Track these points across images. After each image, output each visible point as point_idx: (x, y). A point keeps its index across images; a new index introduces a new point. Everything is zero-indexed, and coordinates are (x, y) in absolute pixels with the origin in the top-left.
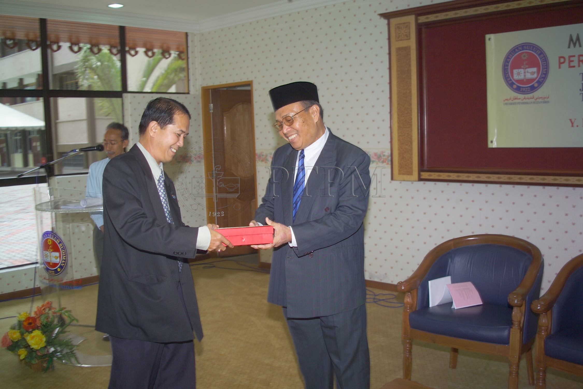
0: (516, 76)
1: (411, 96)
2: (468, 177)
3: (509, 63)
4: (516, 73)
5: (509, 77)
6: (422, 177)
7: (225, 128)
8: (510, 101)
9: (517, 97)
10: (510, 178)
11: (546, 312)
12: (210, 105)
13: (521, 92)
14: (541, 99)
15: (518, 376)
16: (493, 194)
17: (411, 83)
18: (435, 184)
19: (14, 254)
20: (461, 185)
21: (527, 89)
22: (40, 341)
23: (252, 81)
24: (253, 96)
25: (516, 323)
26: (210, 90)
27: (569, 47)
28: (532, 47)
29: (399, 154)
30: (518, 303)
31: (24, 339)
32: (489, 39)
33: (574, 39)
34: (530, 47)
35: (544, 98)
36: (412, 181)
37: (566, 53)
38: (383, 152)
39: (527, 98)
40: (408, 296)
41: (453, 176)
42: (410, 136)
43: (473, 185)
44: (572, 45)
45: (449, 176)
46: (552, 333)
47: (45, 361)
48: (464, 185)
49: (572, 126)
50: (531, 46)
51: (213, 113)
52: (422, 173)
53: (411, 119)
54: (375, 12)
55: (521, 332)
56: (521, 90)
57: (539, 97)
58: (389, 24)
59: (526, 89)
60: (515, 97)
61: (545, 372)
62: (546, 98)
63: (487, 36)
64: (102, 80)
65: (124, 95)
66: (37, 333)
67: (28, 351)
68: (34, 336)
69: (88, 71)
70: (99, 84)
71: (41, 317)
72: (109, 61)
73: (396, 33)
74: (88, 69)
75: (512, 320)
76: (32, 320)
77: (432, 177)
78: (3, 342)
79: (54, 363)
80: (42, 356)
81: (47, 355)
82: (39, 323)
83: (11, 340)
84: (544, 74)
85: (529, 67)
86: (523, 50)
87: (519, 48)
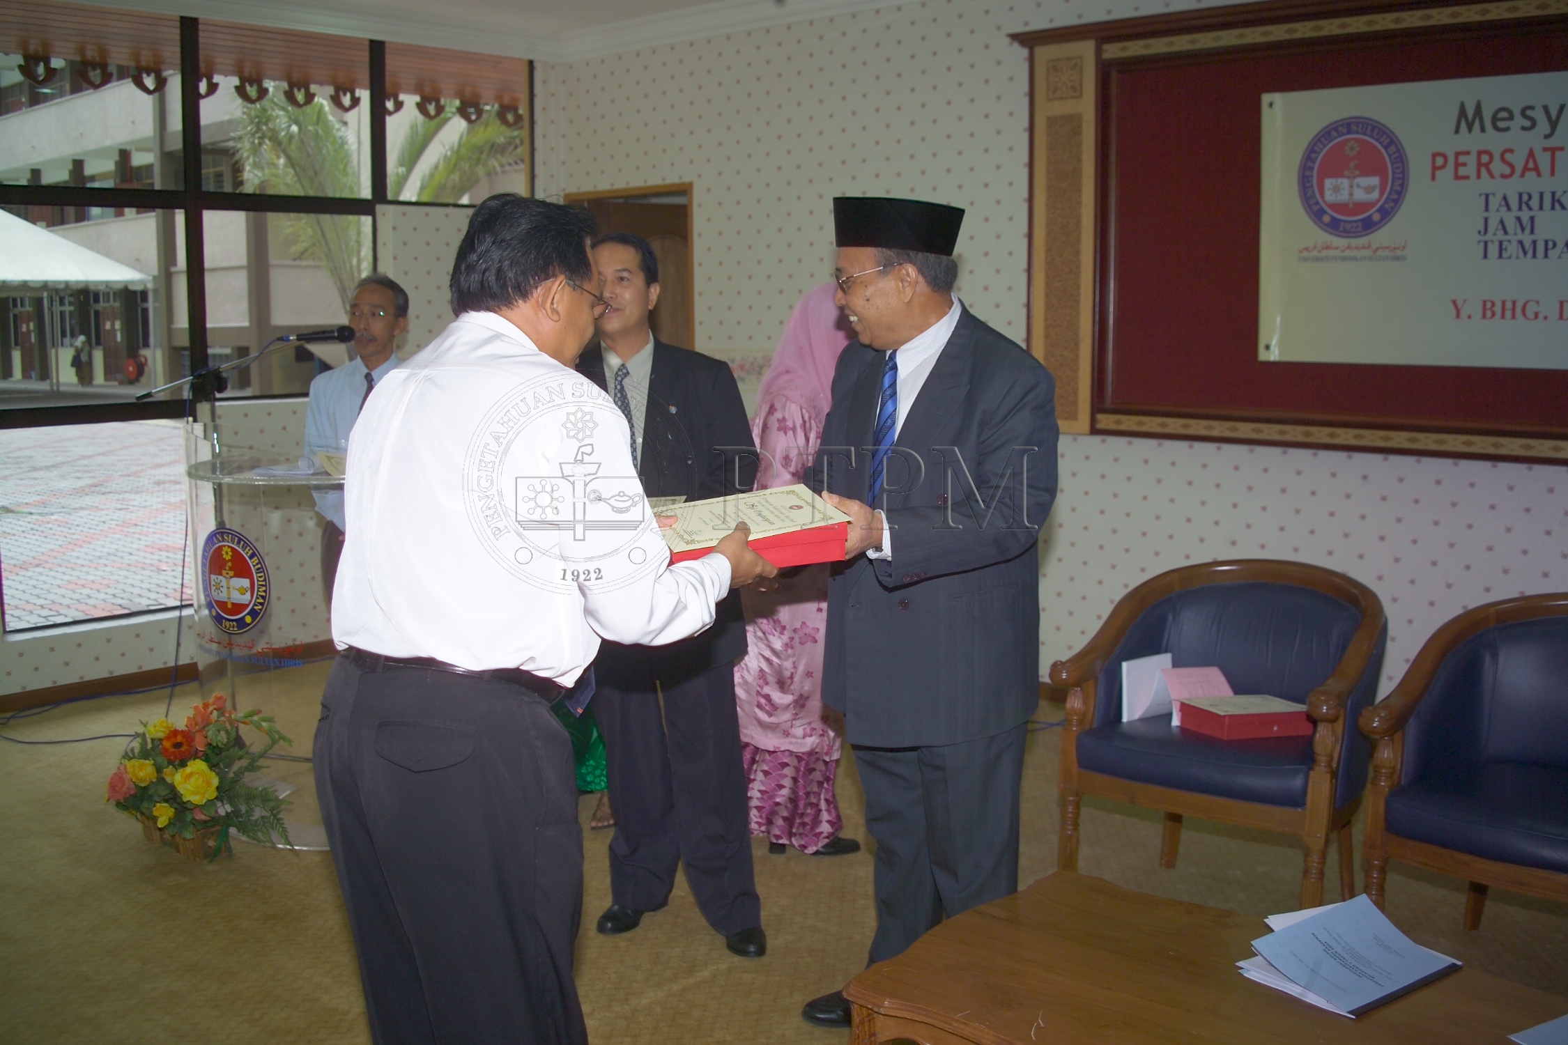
0: (1331, 195)
1: (1080, 233)
2: (1210, 428)
3: (1314, 162)
4: (1331, 187)
5: (1313, 196)
6: (1099, 426)
8: (1315, 253)
9: (1331, 243)
10: (1307, 434)
11: (1391, 736)
13: (1341, 232)
14: (1387, 250)
15: (1322, 879)
16: (1266, 470)
17: (1079, 203)
18: (1129, 443)
19: (86, 591)
20: (1191, 447)
21: (1355, 225)
22: (204, 784)
23: (690, 185)
24: (692, 221)
25: (1322, 760)
27: (1457, 131)
28: (1370, 127)
31: (161, 780)
32: (1271, 105)
33: (1470, 112)
34: (1367, 128)
35: (1395, 248)
36: (1077, 434)
37: (1451, 144)
39: (1354, 246)
40: (1074, 694)
41: (1174, 425)
42: (1074, 329)
43: (1219, 448)
44: (1463, 126)
45: (1163, 425)
46: (1403, 782)
47: (212, 834)
48: (1199, 446)
49: (1458, 316)
50: (1368, 125)
52: (1100, 417)
53: (1079, 288)
54: (999, 28)
55: (1334, 781)
56: (1341, 228)
57: (1382, 246)
58: (1031, 59)
59: (1352, 227)
60: (1326, 242)
61: (1383, 870)
62: (1398, 248)
63: (1266, 98)
64: (298, 169)
65: (380, 208)
66: (198, 766)
67: (175, 809)
68: (191, 774)
69: (267, 145)
70: (289, 178)
71: (207, 729)
72: (317, 123)
73: (1047, 80)
74: (267, 141)
75: (1313, 752)
76: (183, 737)
77: (1123, 427)
78: (113, 787)
79: (230, 839)
80: (205, 822)
81: (215, 820)
82: (200, 745)
83: (134, 783)
84: (1396, 192)
85: (1362, 175)
86: (1349, 133)
87: (1340, 129)
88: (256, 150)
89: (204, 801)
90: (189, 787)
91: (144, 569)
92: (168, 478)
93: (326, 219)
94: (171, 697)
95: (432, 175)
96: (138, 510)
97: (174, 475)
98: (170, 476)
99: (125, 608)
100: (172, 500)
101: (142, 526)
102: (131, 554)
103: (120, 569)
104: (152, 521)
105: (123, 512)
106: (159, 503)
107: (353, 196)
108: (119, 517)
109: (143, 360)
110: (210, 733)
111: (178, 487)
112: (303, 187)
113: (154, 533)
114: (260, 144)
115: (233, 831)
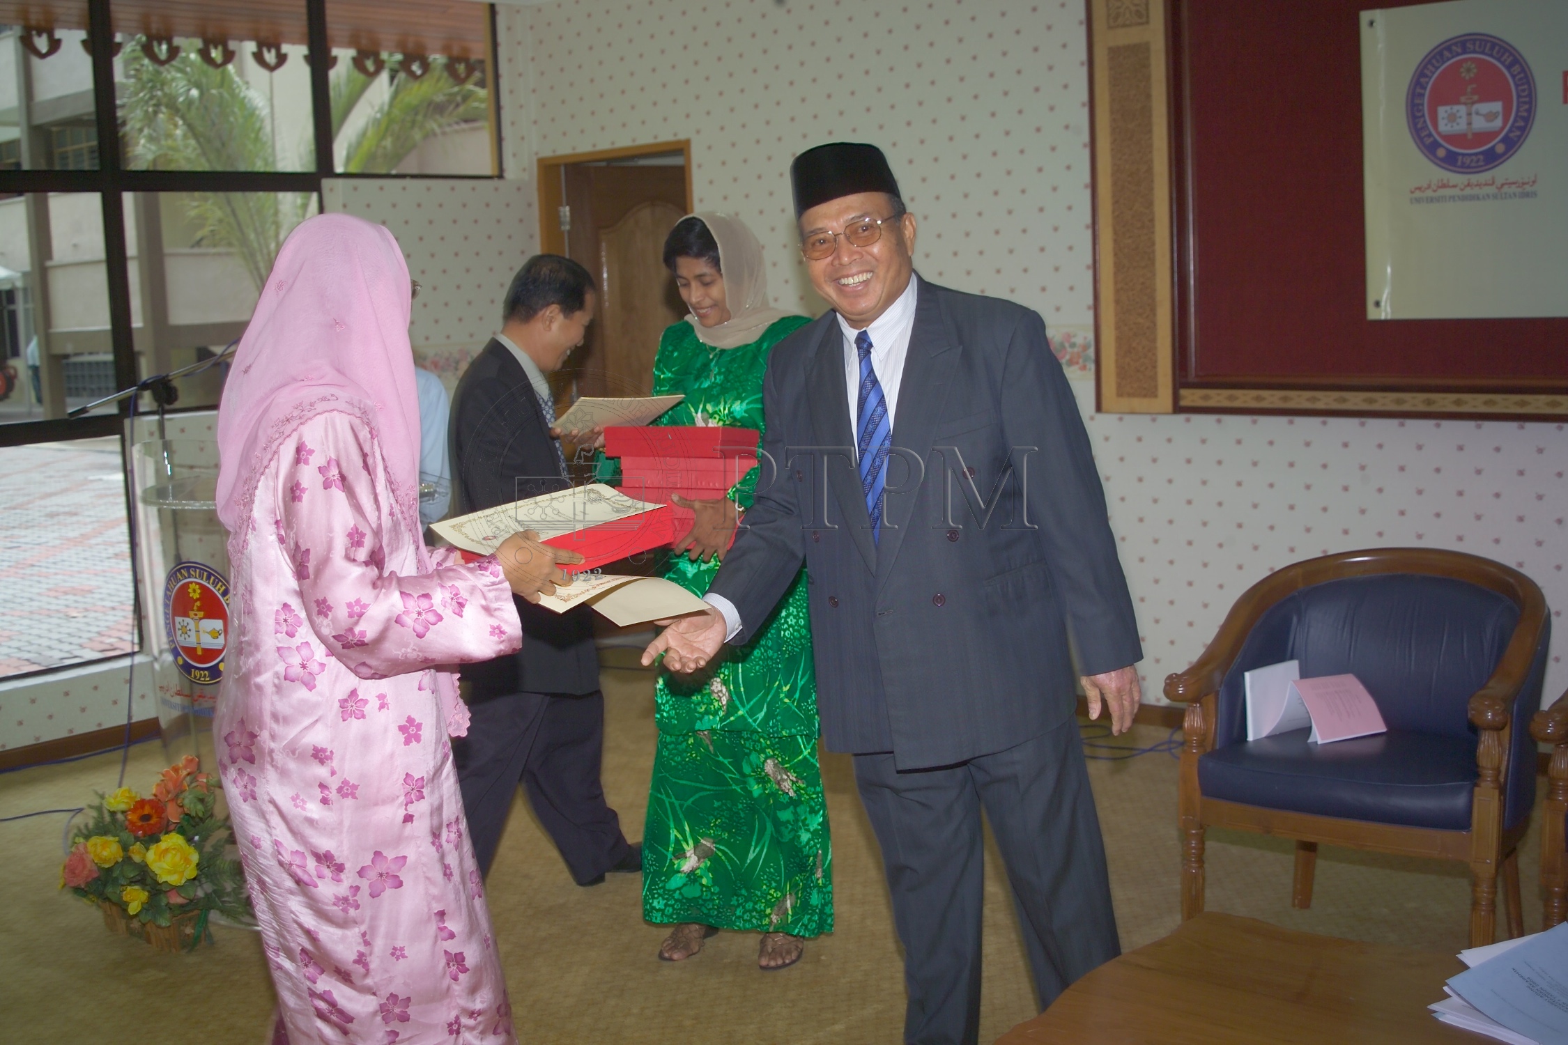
0: (1446, 125)
1: (1152, 181)
2: (1314, 399)
3: (1425, 88)
4: (1446, 115)
5: (1425, 127)
6: (1183, 403)
7: (605, 275)
8: (1429, 193)
9: (1448, 180)
10: (1429, 402)
11: (1566, 743)
12: (561, 209)
13: (1459, 167)
14: (1513, 186)
15: (1493, 911)
16: (1380, 446)
17: (1150, 146)
18: (1219, 421)
20: (1291, 422)
21: (1474, 158)
22: (182, 862)
23: (687, 143)
24: (691, 183)
25: (1488, 774)
26: (563, 169)
28: (1489, 45)
29: (1119, 339)
30: (1497, 719)
31: (128, 860)
32: (1371, 23)
34: (1485, 46)
35: (1524, 184)
36: (1154, 415)
38: (1068, 336)
39: (1476, 183)
40: (1193, 711)
41: (1272, 398)
42: (1149, 291)
43: (1324, 423)
45: (1258, 399)
47: (190, 919)
48: (1300, 421)
50: (1487, 41)
51: (569, 232)
52: (1183, 392)
53: (1153, 244)
55: (1502, 798)
56: (1459, 163)
57: (1508, 181)
59: (1472, 161)
60: (1442, 180)
61: (1564, 898)
62: (1528, 183)
63: (1365, 16)
64: (202, 140)
65: (326, 183)
66: (173, 840)
67: (148, 891)
68: (167, 851)
69: (163, 113)
70: (189, 150)
71: (182, 796)
72: (222, 85)
73: (1107, 6)
74: (163, 109)
75: (1477, 766)
76: (152, 808)
77: (1211, 403)
78: (71, 870)
79: (209, 925)
80: (182, 906)
81: (192, 903)
82: (173, 814)
83: (96, 864)
84: (1523, 118)
85: (1481, 101)
86: (1464, 52)
87: (1454, 48)
88: (150, 119)
89: (183, 882)
90: (165, 866)
91: (49, 616)
92: (62, 510)
93: (237, 197)
94: (125, 761)
95: (359, 144)
96: (32, 548)
97: (68, 506)
98: (64, 506)
99: (34, 663)
100: (71, 535)
101: (40, 566)
102: (31, 600)
103: (21, 617)
104: (51, 560)
105: (14, 551)
106: (55, 539)
107: (269, 169)
108: (10, 557)
109: (12, 372)
110: (186, 802)
111: (75, 519)
112: (208, 160)
113: (56, 574)
114: (156, 113)
115: (214, 916)
